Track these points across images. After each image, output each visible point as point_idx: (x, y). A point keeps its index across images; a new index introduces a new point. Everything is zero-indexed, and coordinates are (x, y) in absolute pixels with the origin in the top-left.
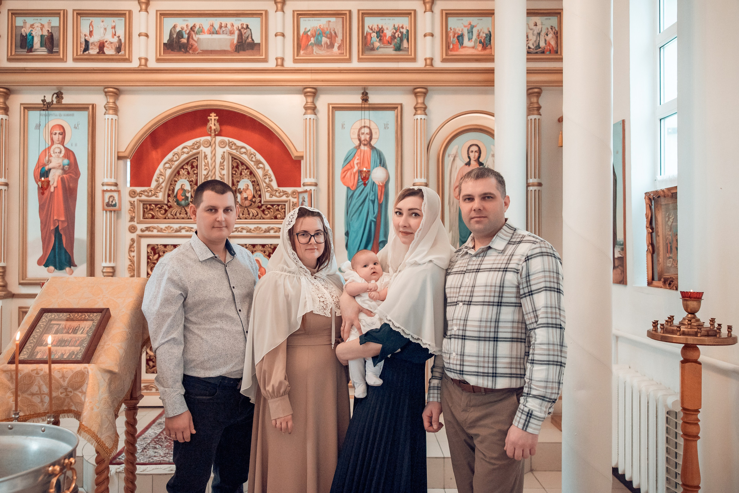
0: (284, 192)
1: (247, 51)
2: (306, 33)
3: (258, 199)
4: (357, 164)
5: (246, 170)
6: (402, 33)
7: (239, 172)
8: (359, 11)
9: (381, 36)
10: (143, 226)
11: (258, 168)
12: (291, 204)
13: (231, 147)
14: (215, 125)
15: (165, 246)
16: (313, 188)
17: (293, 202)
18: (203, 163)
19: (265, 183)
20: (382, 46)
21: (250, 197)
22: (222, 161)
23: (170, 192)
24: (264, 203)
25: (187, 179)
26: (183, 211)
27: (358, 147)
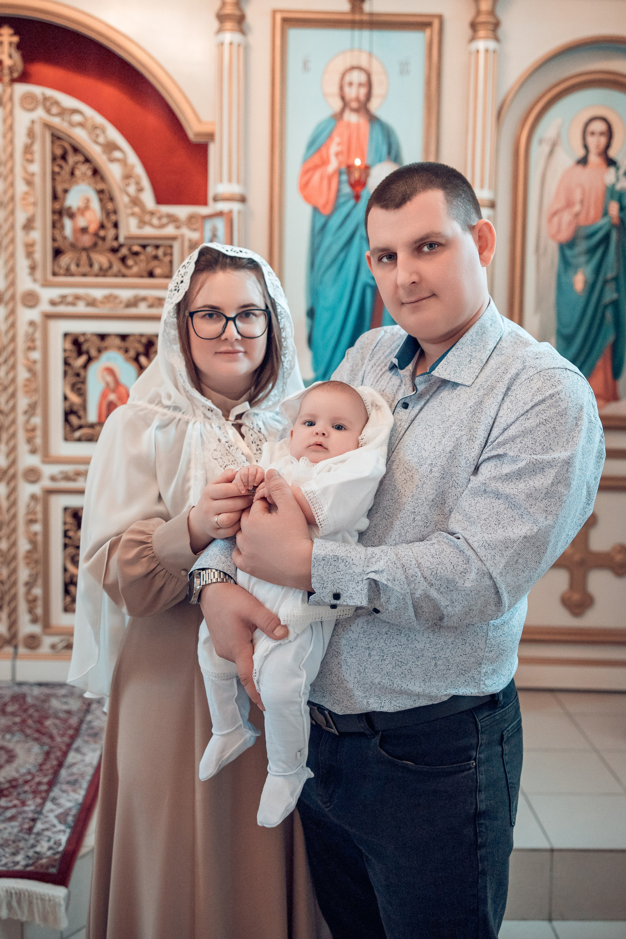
0: (169, 215)
3: (111, 233)
4: (337, 154)
5: (83, 163)
7: (67, 169)
11: (112, 160)
12: (187, 244)
13: (49, 112)
14: (10, 56)
16: (236, 207)
17: (189, 240)
19: (128, 195)
21: (93, 227)
22: (29, 141)
24: (126, 242)
27: (338, 116)
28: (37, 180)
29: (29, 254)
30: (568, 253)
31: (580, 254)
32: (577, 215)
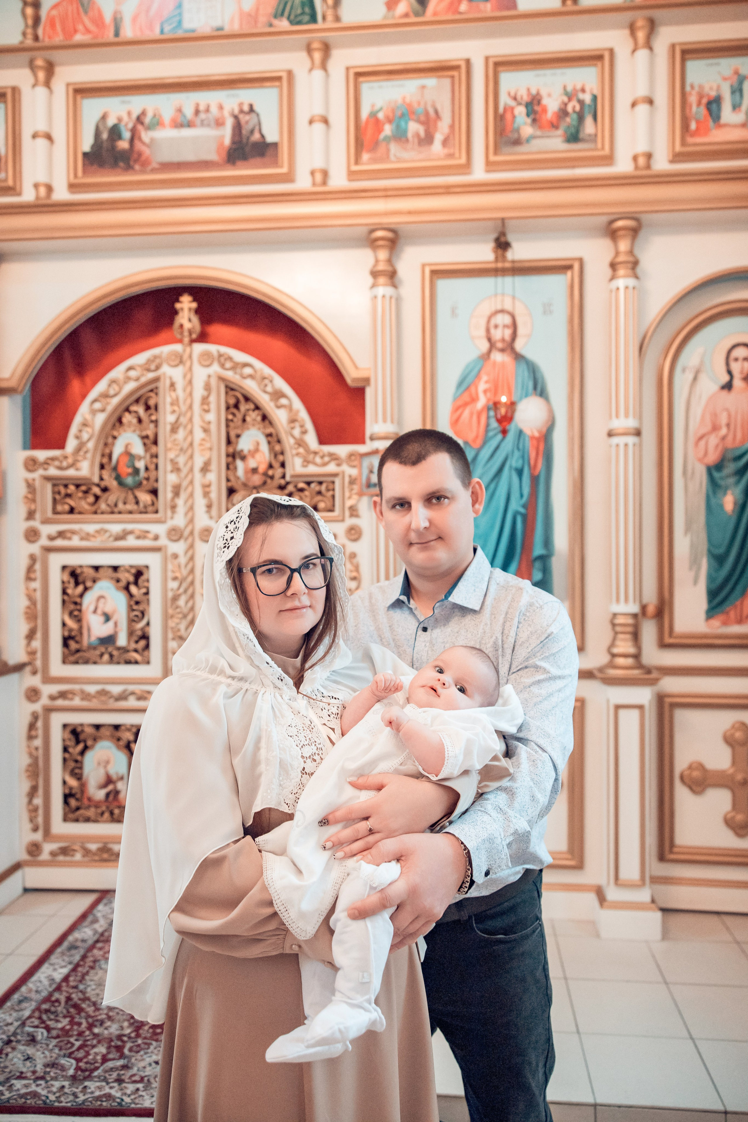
0: (331, 455)
1: (253, 161)
2: (373, 115)
3: (279, 472)
4: (485, 392)
5: (254, 410)
6: (581, 102)
7: (239, 416)
8: (487, 59)
9: (535, 112)
10: (53, 529)
11: (279, 407)
12: (347, 480)
13: (222, 366)
14: (190, 320)
15: (97, 568)
17: (350, 476)
18: (168, 400)
19: (293, 436)
20: (539, 133)
21: (262, 468)
22: (205, 393)
23: (105, 460)
24: (293, 479)
25: (138, 432)
26: (131, 497)
27: (486, 357)
28: (213, 428)
29: (206, 494)
30: (716, 475)
31: (728, 476)
32: (724, 438)
